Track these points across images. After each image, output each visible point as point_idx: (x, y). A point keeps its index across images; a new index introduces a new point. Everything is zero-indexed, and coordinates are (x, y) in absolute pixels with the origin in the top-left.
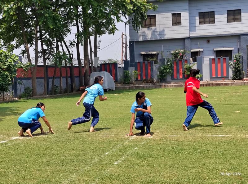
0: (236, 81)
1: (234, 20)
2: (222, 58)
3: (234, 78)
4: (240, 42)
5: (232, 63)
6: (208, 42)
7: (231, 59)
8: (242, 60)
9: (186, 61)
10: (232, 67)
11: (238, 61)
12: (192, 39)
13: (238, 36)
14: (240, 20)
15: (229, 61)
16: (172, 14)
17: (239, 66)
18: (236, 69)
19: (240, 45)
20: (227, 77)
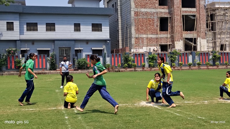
0: (52, 71)
1: (51, 30)
2: (42, 55)
3: (50, 69)
4: (54, 45)
5: (49, 59)
6: (33, 44)
7: (48, 56)
8: (56, 57)
9: (17, 56)
10: (49, 61)
11: (53, 57)
12: (21, 41)
13: (53, 41)
14: (54, 30)
15: (47, 58)
16: (7, 22)
17: (54, 61)
18: (52, 63)
19: (54, 47)
20: (46, 69)
